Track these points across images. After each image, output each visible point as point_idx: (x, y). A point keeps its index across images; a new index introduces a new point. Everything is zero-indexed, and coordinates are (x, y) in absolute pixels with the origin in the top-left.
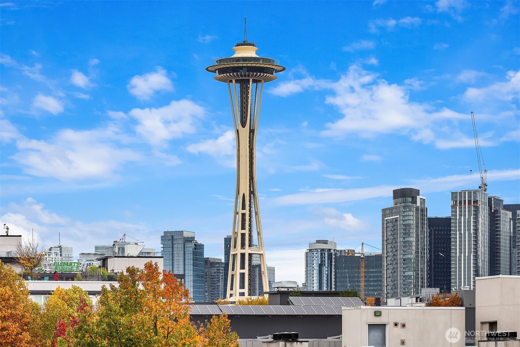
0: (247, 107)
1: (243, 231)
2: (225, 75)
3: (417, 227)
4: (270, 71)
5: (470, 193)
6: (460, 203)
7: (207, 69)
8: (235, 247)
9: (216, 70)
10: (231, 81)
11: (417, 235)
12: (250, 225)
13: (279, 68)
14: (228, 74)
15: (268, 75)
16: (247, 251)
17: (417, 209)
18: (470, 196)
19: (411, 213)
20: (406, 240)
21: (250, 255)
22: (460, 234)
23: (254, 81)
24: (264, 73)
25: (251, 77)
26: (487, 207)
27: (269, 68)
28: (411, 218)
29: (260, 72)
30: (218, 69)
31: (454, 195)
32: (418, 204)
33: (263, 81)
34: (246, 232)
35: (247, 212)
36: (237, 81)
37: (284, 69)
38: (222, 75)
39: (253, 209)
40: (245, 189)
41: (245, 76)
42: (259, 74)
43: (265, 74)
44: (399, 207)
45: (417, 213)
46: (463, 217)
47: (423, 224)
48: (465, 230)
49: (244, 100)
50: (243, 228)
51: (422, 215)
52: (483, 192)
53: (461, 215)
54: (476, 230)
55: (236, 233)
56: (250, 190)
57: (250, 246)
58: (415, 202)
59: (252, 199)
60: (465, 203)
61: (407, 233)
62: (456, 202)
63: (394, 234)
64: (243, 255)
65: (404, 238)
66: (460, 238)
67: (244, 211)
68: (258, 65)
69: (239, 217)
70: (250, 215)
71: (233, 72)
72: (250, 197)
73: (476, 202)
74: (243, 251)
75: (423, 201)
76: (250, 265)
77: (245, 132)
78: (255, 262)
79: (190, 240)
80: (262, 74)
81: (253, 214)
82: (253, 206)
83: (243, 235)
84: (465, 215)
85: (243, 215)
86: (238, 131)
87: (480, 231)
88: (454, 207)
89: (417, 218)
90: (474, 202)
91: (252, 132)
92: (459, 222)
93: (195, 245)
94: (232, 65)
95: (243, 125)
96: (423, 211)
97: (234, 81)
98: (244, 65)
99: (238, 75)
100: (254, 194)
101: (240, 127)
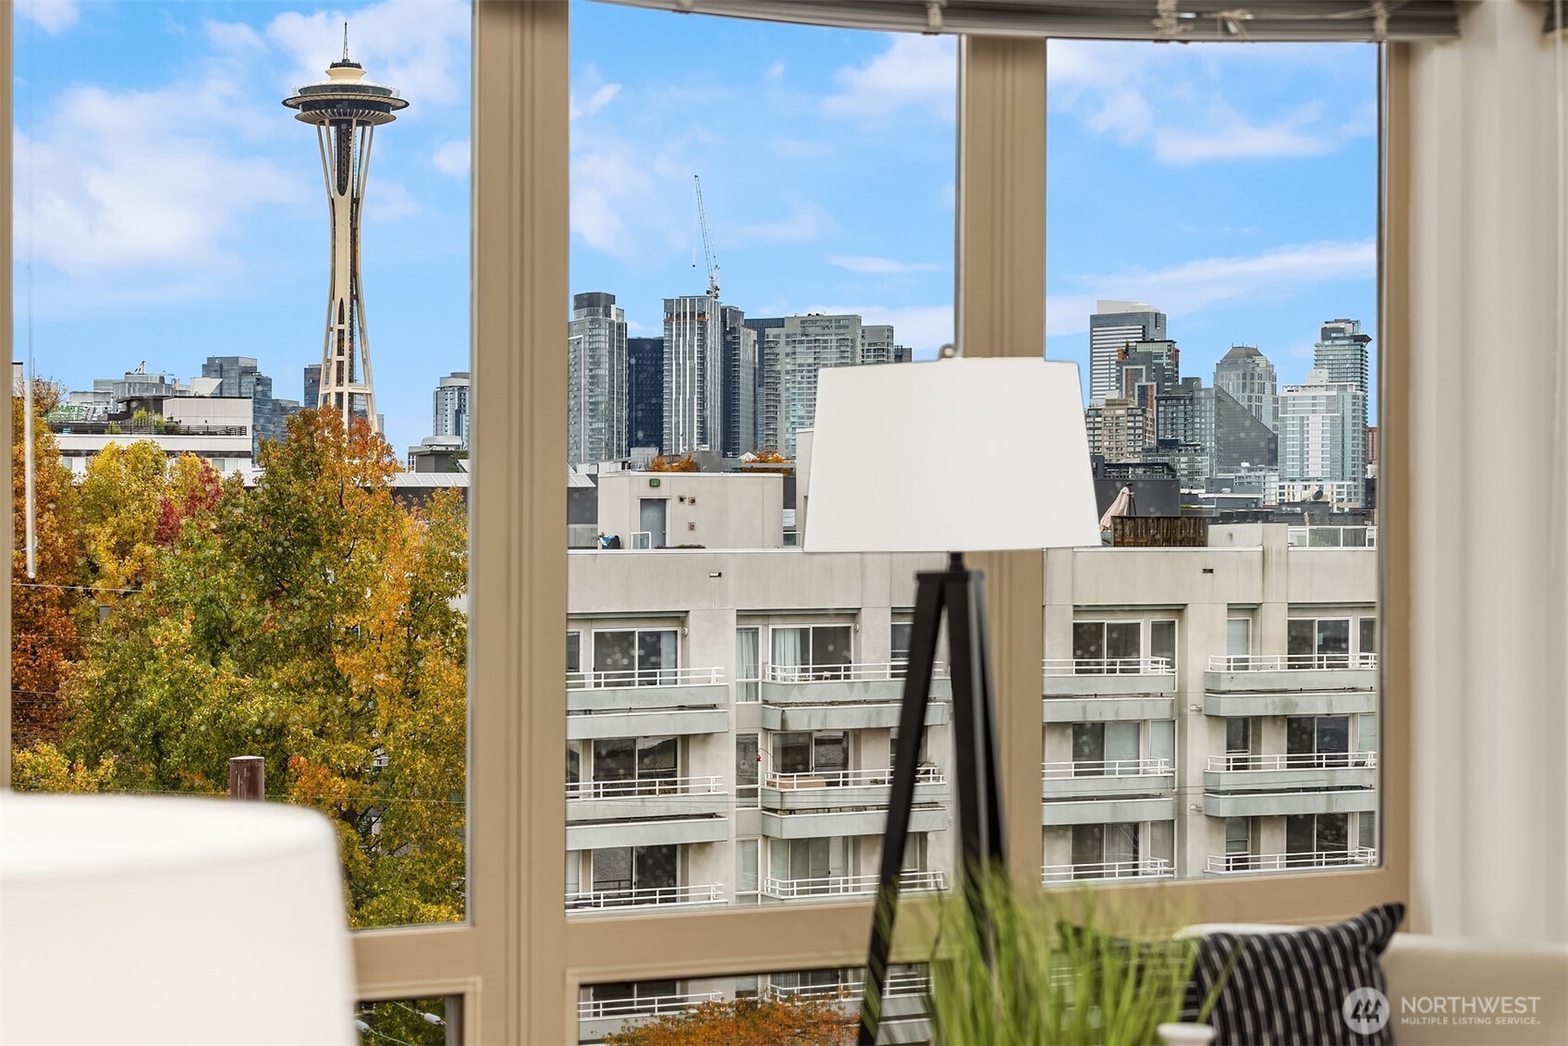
0: (348, 162)
1: (340, 358)
2: (313, 112)
3: (611, 353)
4: (385, 107)
5: (692, 300)
6: (678, 316)
7: (284, 103)
8: (327, 383)
9: (299, 104)
10: (322, 123)
11: (612, 366)
12: (351, 349)
13: (400, 104)
14: (318, 111)
15: (382, 113)
16: (346, 389)
17: (612, 324)
18: (692, 306)
19: (603, 332)
20: (594, 372)
21: (351, 395)
22: (678, 364)
23: (359, 123)
24: (375, 110)
25: (355, 117)
26: (719, 323)
27: (384, 102)
28: (603, 339)
29: (370, 109)
30: (302, 103)
31: (668, 303)
32: (613, 317)
33: (373, 123)
34: (345, 358)
35: (346, 327)
36: (332, 123)
37: (407, 104)
38: (308, 112)
39: (356, 324)
40: (343, 291)
41: (345, 114)
42: (367, 111)
43: (377, 113)
44: (584, 322)
45: (611, 332)
46: (681, 338)
47: (620, 348)
48: (684, 358)
49: (344, 153)
50: (340, 352)
51: (620, 334)
52: (713, 299)
53: (678, 335)
54: (703, 358)
55: (329, 361)
56: (352, 293)
57: (351, 380)
58: (608, 314)
59: (355, 308)
60: (685, 317)
61: (596, 363)
62: (672, 314)
63: (575, 364)
64: (340, 396)
65: (591, 370)
66: (678, 370)
67: (341, 327)
68: (366, 98)
69: (334, 337)
70: (351, 333)
71: (326, 108)
72: (352, 303)
73: (702, 315)
74: (339, 389)
75: (621, 312)
76: (350, 411)
77: (344, 203)
78: (357, 407)
79: (249, 371)
80: (372, 112)
81: (357, 331)
82: (356, 318)
83: (340, 364)
84: (685, 335)
85: (341, 332)
86: (333, 199)
87: (708, 359)
88: (668, 322)
89: (611, 340)
90: (699, 315)
91: (355, 201)
92: (676, 346)
93: (258, 379)
94: (324, 98)
95: (342, 190)
96: (621, 328)
97: (327, 122)
98: (344, 97)
99: (333, 113)
100: (358, 300)
101: (335, 194)
